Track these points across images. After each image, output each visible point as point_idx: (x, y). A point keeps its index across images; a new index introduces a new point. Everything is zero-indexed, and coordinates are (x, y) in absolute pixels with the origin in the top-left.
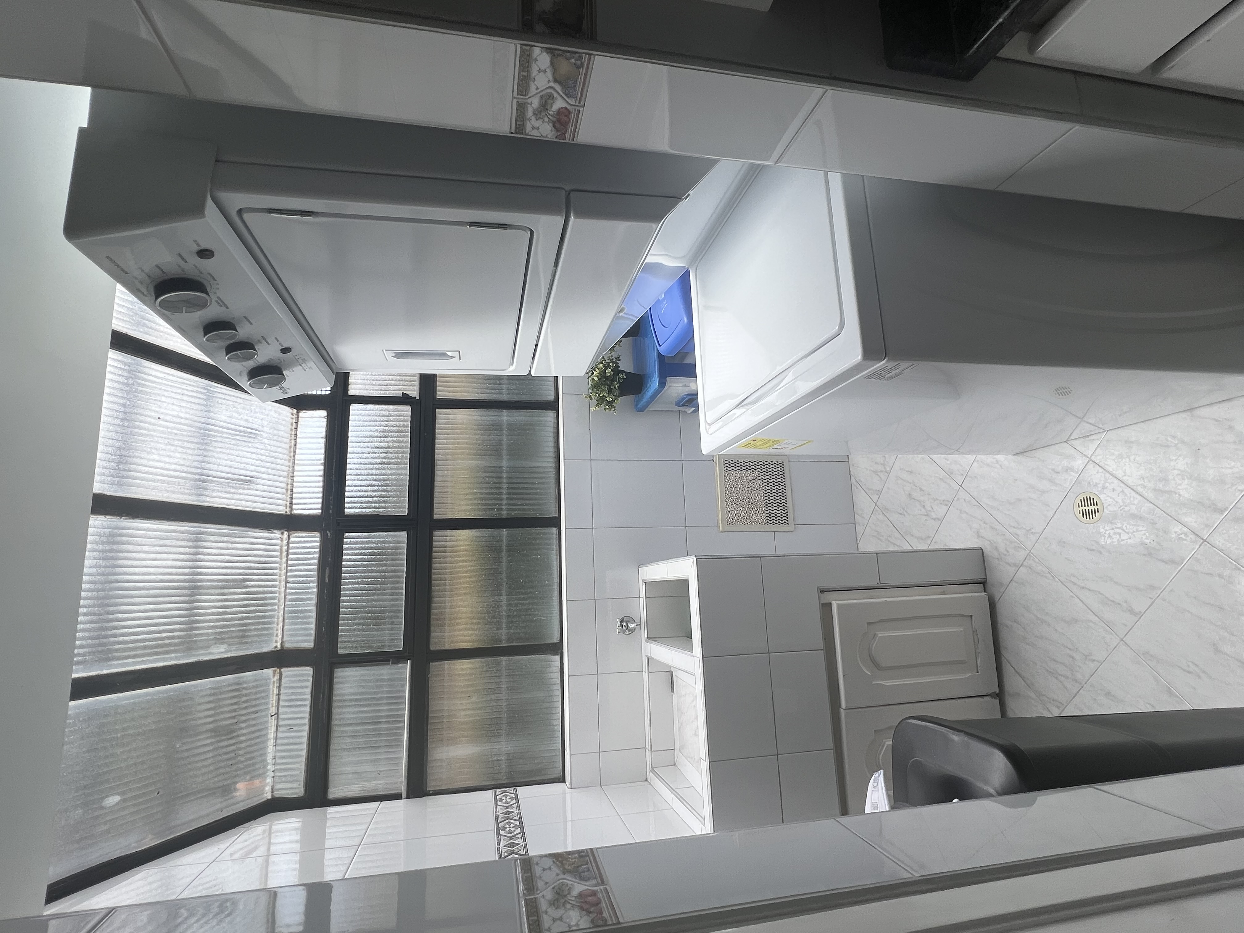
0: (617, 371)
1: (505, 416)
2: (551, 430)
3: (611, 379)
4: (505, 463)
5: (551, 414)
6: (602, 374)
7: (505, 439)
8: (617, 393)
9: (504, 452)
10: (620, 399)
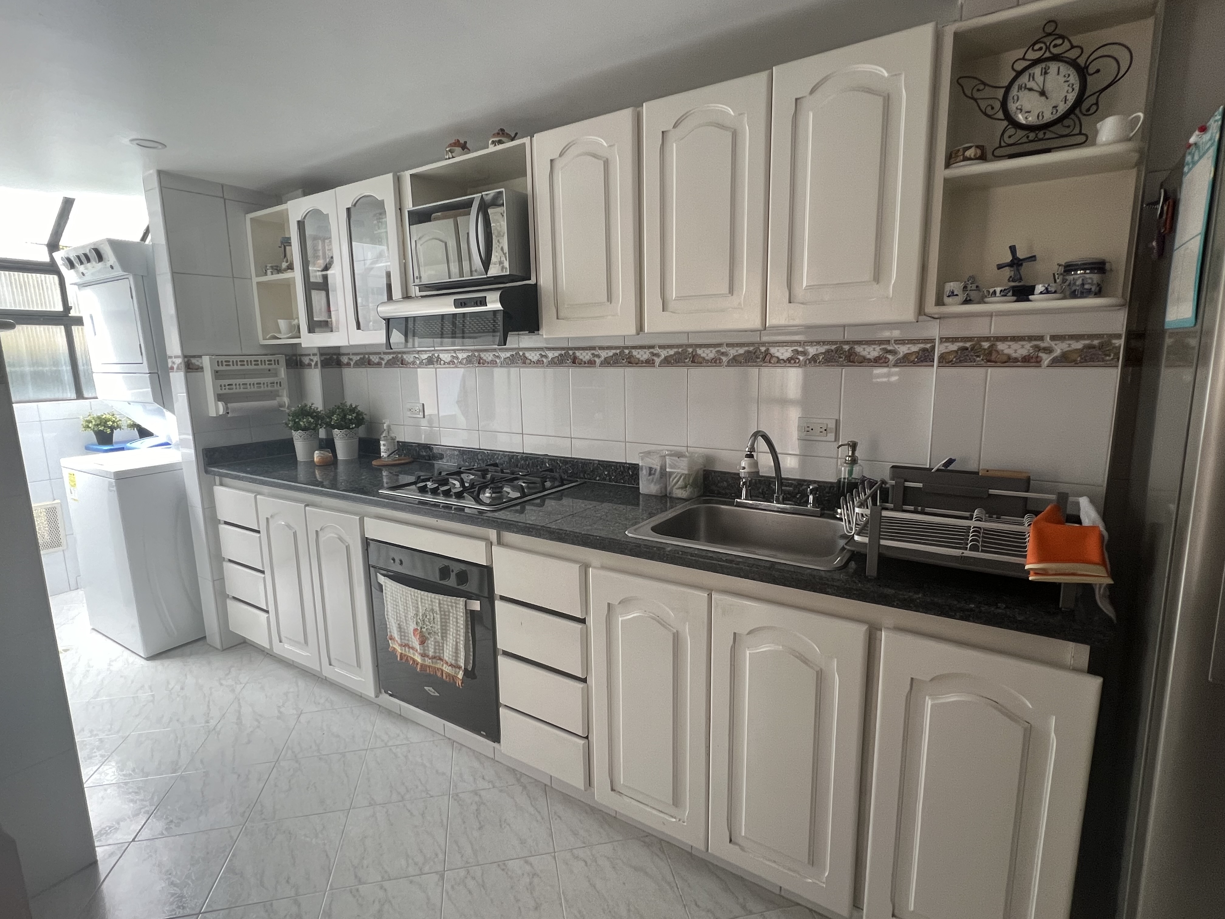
0: (112, 428)
1: (66, 369)
2: (60, 395)
3: (105, 425)
4: (27, 369)
5: (74, 396)
6: (107, 420)
7: (47, 369)
8: (96, 429)
9: (36, 368)
10: (92, 431)
